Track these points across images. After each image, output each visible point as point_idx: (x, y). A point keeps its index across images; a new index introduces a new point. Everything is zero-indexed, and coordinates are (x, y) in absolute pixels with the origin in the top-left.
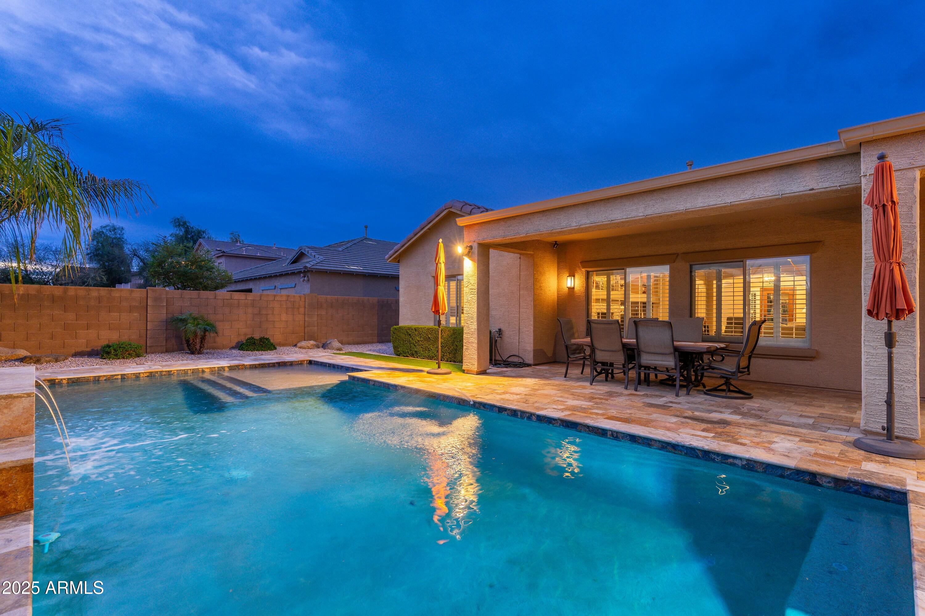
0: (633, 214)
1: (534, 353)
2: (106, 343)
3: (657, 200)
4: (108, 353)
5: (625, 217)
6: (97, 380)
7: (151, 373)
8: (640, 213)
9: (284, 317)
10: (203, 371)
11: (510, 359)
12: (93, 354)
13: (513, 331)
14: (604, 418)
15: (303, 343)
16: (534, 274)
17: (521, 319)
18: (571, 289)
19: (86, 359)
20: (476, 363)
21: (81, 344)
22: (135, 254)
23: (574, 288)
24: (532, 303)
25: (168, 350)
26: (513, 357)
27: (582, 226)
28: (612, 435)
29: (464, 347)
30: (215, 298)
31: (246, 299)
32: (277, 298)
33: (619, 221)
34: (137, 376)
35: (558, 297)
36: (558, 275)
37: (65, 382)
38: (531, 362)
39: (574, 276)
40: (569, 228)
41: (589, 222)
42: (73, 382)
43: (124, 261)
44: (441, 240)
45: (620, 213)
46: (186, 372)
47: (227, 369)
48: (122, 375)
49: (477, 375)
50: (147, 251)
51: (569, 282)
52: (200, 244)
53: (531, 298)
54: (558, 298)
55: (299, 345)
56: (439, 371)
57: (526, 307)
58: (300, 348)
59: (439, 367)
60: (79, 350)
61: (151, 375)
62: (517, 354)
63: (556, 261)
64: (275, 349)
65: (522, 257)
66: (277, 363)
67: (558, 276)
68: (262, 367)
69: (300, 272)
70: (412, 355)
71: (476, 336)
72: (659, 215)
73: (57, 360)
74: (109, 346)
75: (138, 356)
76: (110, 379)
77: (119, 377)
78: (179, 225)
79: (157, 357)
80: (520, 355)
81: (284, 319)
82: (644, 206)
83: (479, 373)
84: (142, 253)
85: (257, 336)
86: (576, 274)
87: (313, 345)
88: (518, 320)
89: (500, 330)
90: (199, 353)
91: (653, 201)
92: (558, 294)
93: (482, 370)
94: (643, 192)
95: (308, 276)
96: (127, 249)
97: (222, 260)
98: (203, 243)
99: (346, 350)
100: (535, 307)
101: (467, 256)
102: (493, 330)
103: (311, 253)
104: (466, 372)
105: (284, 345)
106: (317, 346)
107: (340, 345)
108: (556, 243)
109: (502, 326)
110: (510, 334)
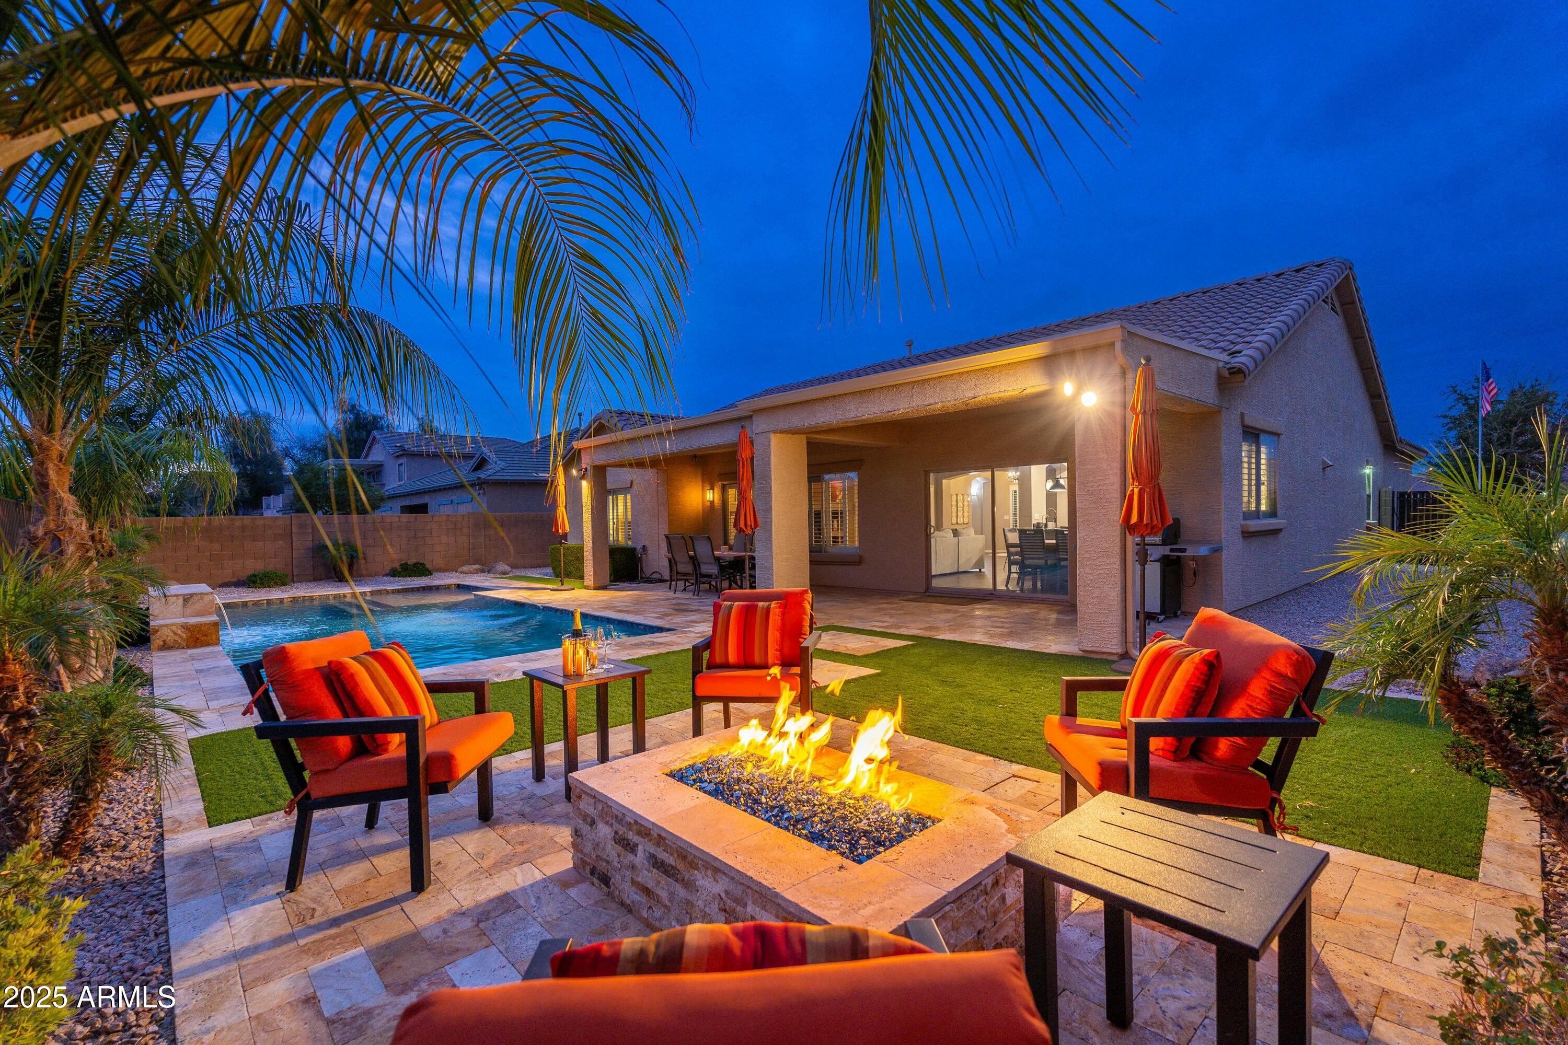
1: (667, 570)
2: (251, 572)
4: (254, 582)
6: (245, 604)
7: (295, 598)
9: (444, 539)
10: (345, 596)
11: (653, 576)
12: (239, 584)
13: (654, 547)
15: (465, 568)
16: (669, 490)
17: (659, 535)
18: (712, 502)
19: (233, 588)
20: (593, 579)
21: (228, 575)
22: (287, 454)
24: (668, 518)
25: (316, 579)
26: (655, 573)
29: (585, 565)
31: (400, 521)
32: (436, 519)
34: (281, 601)
35: (701, 511)
36: (702, 488)
38: (665, 576)
39: (714, 490)
43: (272, 462)
46: (327, 597)
48: (268, 600)
50: (303, 448)
51: (709, 496)
52: (374, 438)
53: (666, 513)
55: (459, 570)
56: (562, 587)
57: (663, 523)
59: (562, 584)
60: (226, 580)
62: (656, 570)
63: (700, 475)
64: (430, 574)
65: (660, 474)
67: (702, 490)
68: (409, 590)
69: (479, 483)
70: (567, 576)
71: (592, 553)
74: (254, 576)
75: (284, 584)
76: (257, 603)
77: (265, 602)
79: (303, 586)
80: (658, 572)
81: (444, 542)
83: (598, 588)
84: (296, 451)
85: (412, 561)
86: (717, 487)
87: (476, 570)
88: (657, 536)
89: (644, 547)
92: (700, 508)
95: (485, 489)
96: (277, 446)
97: (403, 460)
98: (378, 437)
99: (511, 574)
100: (670, 522)
101: (583, 477)
102: (639, 547)
103: (491, 456)
104: (587, 588)
105: (445, 570)
106: (483, 571)
107: (507, 568)
108: (695, 456)
109: (647, 544)
110: (652, 550)
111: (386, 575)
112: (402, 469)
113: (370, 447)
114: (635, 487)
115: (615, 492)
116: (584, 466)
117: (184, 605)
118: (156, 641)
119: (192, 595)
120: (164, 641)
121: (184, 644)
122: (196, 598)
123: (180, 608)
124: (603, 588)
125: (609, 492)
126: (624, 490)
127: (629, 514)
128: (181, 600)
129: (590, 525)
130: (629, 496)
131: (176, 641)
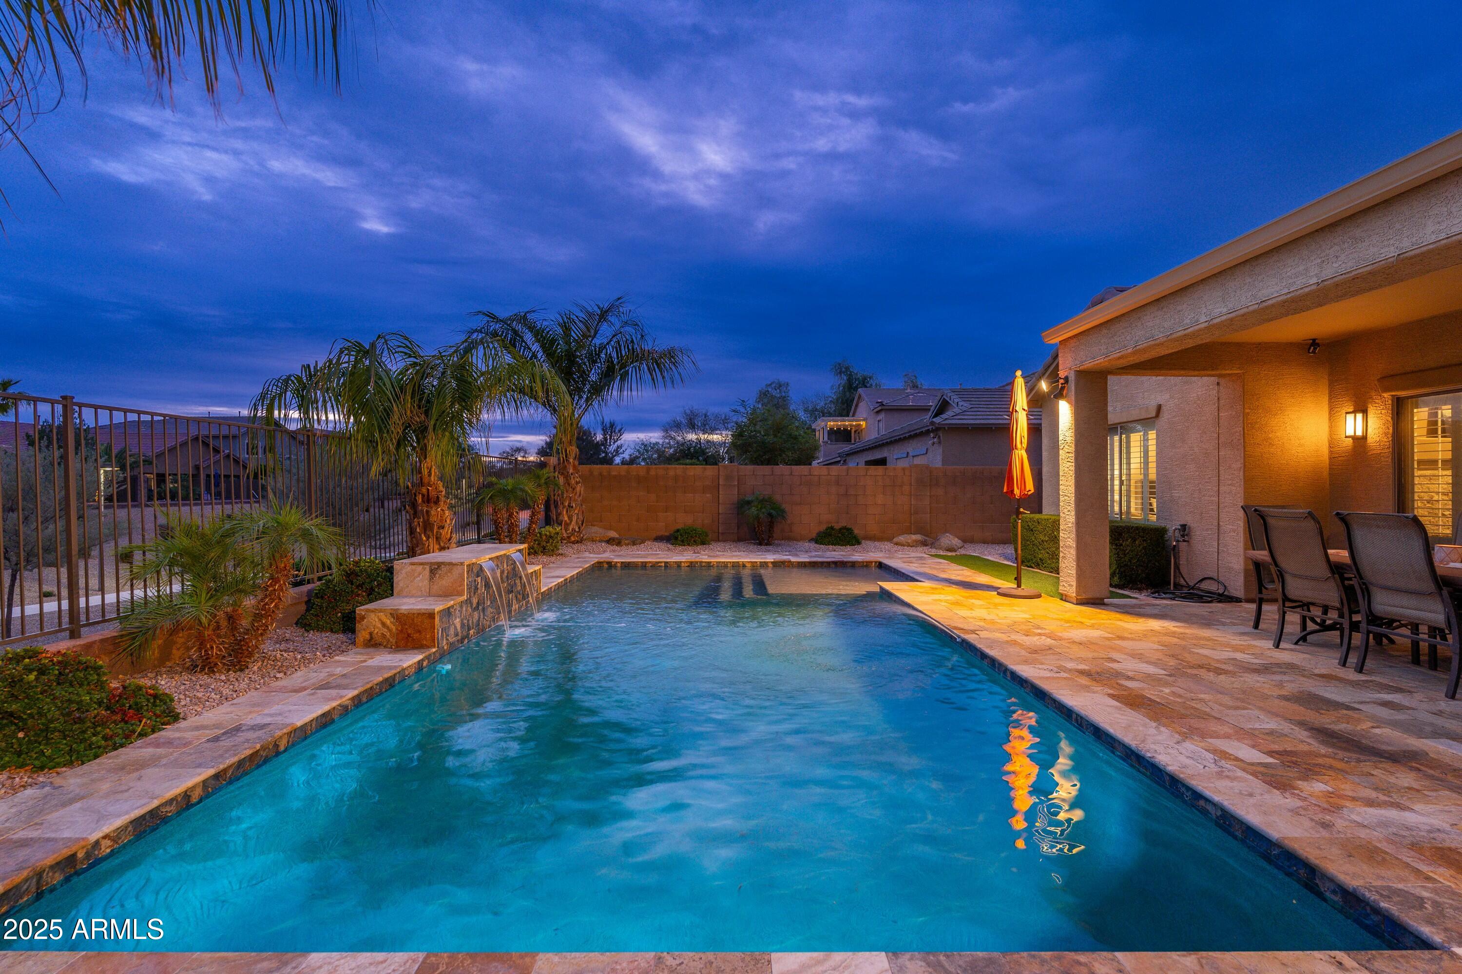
0: (1300, 282)
1: (1245, 577)
3: (1344, 243)
4: (677, 538)
5: (1286, 291)
7: (691, 562)
8: (1311, 277)
9: (880, 499)
10: (746, 566)
11: (1205, 586)
13: (1207, 530)
14: (1110, 695)
15: (901, 538)
16: (1245, 415)
17: (1221, 506)
18: (1360, 441)
20: (1074, 584)
23: (1364, 438)
24: (1242, 473)
25: (740, 539)
26: (1208, 581)
27: (1215, 321)
28: (1077, 720)
29: (1061, 555)
30: (791, 474)
31: (829, 474)
32: (871, 472)
33: (1274, 301)
34: (679, 564)
35: (1330, 459)
36: (1331, 409)
37: (619, 565)
38: (1240, 593)
39: (1365, 412)
40: (1197, 328)
41: (1225, 310)
42: (626, 566)
44: (1019, 373)
45: (1277, 284)
47: (770, 565)
48: (666, 563)
49: (1077, 604)
51: (1350, 425)
52: (860, 396)
53: (1239, 465)
54: (1330, 462)
55: (895, 540)
56: (1019, 592)
57: (1230, 482)
58: (896, 544)
59: (1019, 586)
61: (692, 565)
62: (1215, 575)
63: (1326, 382)
64: (859, 543)
65: (1222, 381)
66: (833, 562)
67: (1330, 413)
68: (814, 566)
69: (928, 432)
70: (1038, 566)
71: (1073, 536)
72: (1347, 276)
73: (634, 544)
74: (678, 531)
75: (703, 543)
77: (663, 564)
78: (840, 373)
80: (1221, 579)
81: (880, 502)
82: (1319, 261)
83: (1085, 601)
86: (1370, 406)
87: (916, 541)
88: (1216, 507)
89: (1184, 527)
90: (767, 544)
91: (1336, 248)
92: (1331, 452)
93: (1090, 596)
94: (1317, 231)
95: (939, 437)
97: (882, 416)
98: (863, 395)
99: (962, 552)
100: (1248, 481)
101: (1059, 394)
102: (1172, 527)
103: (954, 399)
104: (1064, 598)
105: (880, 539)
106: (924, 544)
107: (956, 542)
108: (1314, 343)
109: (1189, 520)
110: (1202, 535)
111: (811, 540)
112: (881, 425)
113: (857, 406)
114: (1165, 416)
115: (1124, 428)
116: (1062, 374)
117: (431, 579)
118: (362, 635)
119: (439, 565)
120: (371, 634)
121: (393, 641)
122: (444, 569)
123: (426, 582)
124: (1096, 602)
125: (1113, 429)
126: (1147, 422)
127: (1153, 467)
128: (427, 572)
129: (1071, 482)
130: (1152, 435)
131: (383, 635)
